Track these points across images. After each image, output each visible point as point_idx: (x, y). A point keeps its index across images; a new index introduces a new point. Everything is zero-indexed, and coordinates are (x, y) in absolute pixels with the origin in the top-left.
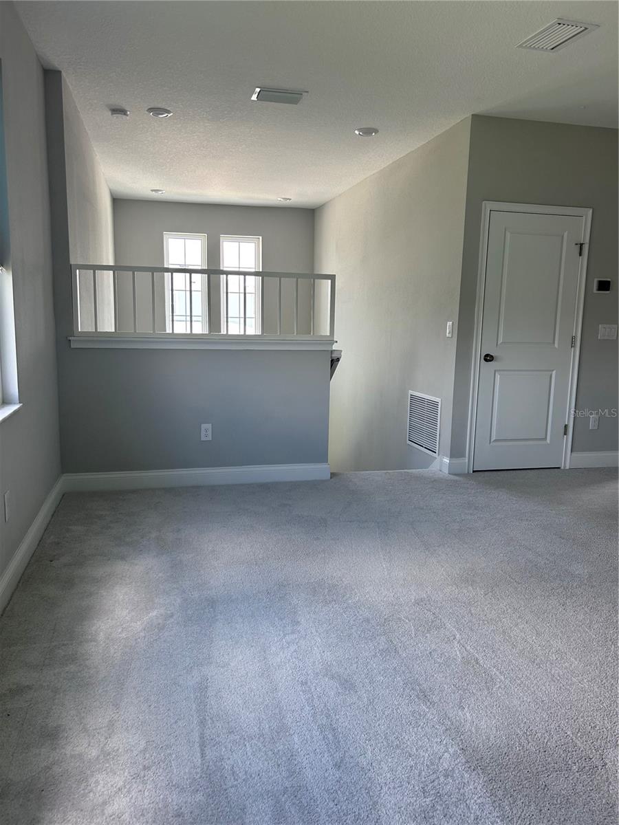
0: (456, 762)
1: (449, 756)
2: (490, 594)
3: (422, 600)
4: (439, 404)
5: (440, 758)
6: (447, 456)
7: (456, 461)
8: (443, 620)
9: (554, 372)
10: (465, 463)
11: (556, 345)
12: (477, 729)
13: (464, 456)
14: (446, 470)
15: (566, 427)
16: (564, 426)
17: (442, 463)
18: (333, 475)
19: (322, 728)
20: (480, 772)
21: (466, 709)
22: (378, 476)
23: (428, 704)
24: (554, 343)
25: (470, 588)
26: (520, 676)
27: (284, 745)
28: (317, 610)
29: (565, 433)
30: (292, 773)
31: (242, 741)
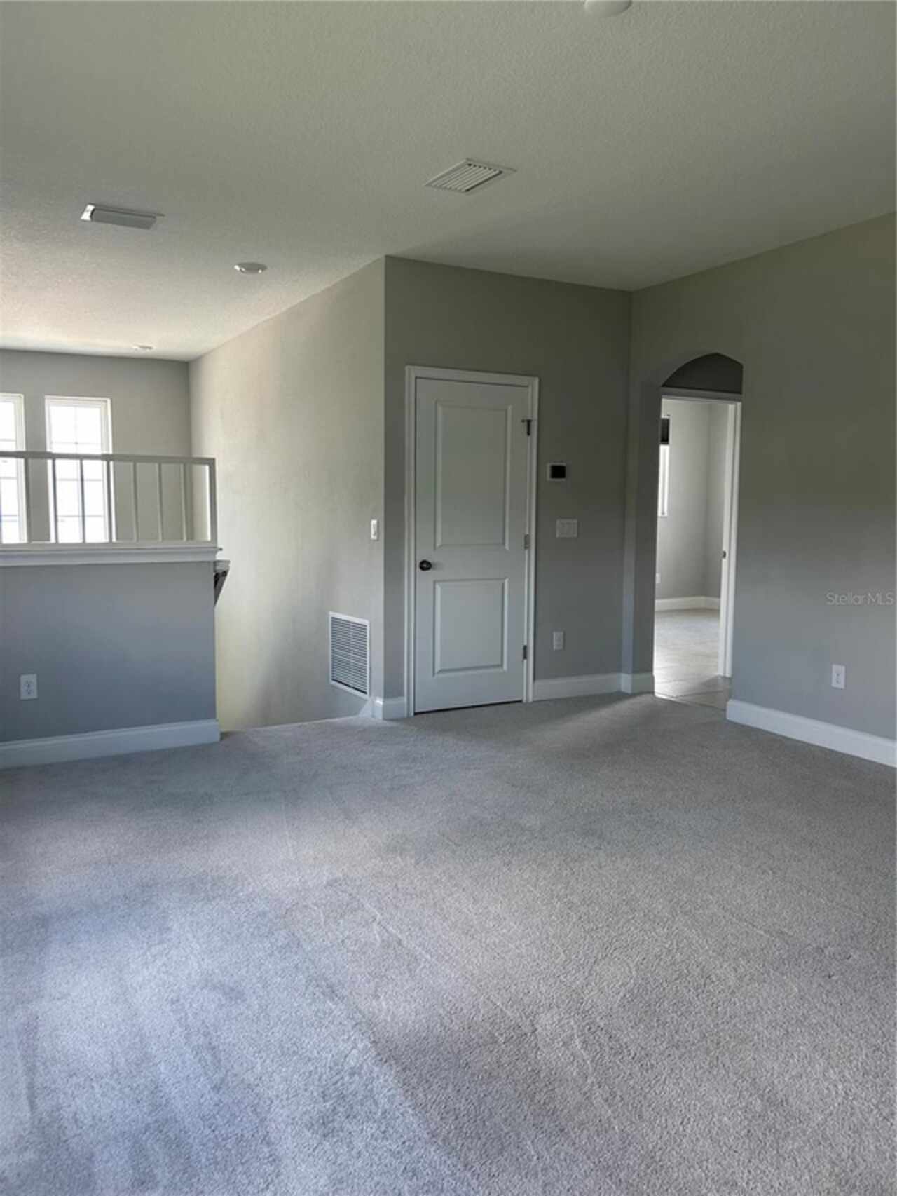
0: (365, 1057)
1: (356, 1051)
2: (423, 862)
3: (336, 881)
4: (368, 628)
5: (346, 1057)
6: (380, 696)
7: (392, 702)
8: (361, 900)
9: (506, 581)
10: (403, 704)
11: (507, 547)
12: (394, 1016)
13: (401, 694)
14: (379, 715)
15: (525, 648)
16: (522, 648)
17: (374, 707)
18: (224, 735)
19: (197, 1050)
20: (393, 1062)
21: (382, 997)
22: (288, 730)
23: (336, 999)
24: (504, 544)
25: (399, 858)
26: (449, 952)
27: (146, 1077)
28: (195, 910)
29: (525, 657)
30: (156, 1107)
31: (88, 1083)
